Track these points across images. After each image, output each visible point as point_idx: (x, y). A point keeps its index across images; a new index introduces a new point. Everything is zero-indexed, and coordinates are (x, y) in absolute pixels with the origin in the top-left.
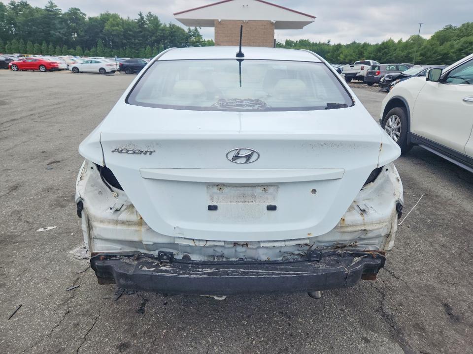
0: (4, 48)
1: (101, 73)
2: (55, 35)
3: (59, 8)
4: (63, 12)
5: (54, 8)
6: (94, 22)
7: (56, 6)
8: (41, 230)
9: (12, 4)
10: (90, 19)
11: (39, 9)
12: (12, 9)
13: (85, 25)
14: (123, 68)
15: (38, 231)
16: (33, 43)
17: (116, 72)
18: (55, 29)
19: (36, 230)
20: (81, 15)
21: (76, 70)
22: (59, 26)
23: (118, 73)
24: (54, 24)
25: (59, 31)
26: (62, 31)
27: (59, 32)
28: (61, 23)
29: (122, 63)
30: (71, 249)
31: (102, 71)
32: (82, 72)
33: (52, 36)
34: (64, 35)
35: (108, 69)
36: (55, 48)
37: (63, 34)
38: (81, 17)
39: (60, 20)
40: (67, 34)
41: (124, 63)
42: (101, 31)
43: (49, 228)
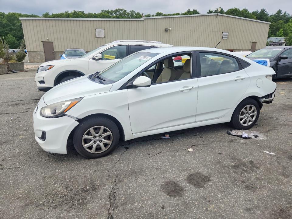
8: (273, 154)
15: (275, 154)
19: (276, 155)
30: (263, 140)
43: (268, 152)
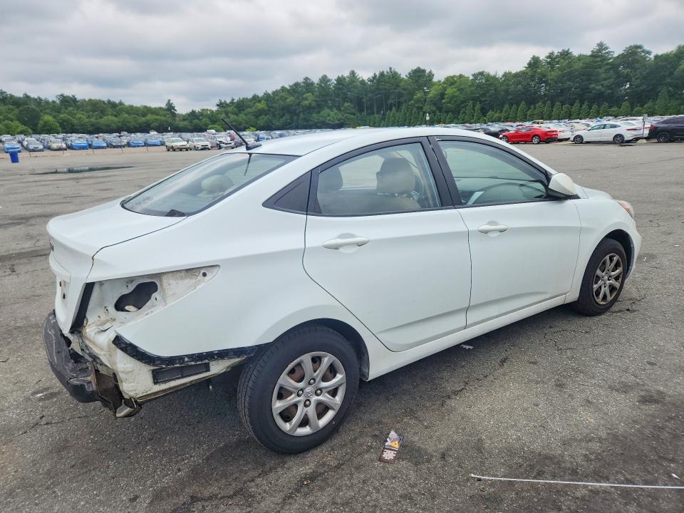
0: (526, 114)
1: (615, 143)
2: (596, 90)
3: (611, 50)
4: (616, 55)
5: (604, 52)
6: (662, 61)
7: (607, 48)
9: (549, 57)
10: (656, 57)
11: (584, 56)
12: (549, 63)
13: (646, 68)
14: (656, 135)
16: (563, 103)
17: (639, 141)
18: (597, 81)
20: (643, 54)
21: (579, 140)
22: (603, 76)
23: (645, 141)
24: (598, 74)
25: (602, 83)
26: (606, 83)
27: (602, 85)
28: (607, 71)
29: (655, 125)
31: (619, 140)
32: (588, 142)
33: (590, 92)
34: (609, 87)
35: (628, 136)
36: (590, 108)
37: (607, 86)
38: (642, 57)
39: (609, 67)
40: (613, 86)
41: (659, 125)
42: (672, 73)
